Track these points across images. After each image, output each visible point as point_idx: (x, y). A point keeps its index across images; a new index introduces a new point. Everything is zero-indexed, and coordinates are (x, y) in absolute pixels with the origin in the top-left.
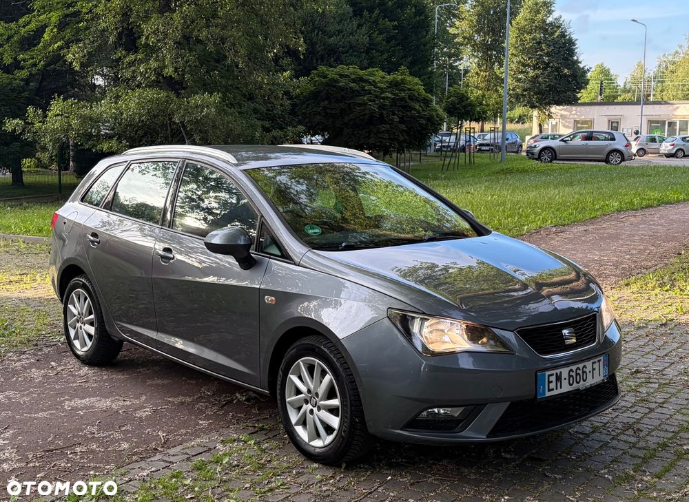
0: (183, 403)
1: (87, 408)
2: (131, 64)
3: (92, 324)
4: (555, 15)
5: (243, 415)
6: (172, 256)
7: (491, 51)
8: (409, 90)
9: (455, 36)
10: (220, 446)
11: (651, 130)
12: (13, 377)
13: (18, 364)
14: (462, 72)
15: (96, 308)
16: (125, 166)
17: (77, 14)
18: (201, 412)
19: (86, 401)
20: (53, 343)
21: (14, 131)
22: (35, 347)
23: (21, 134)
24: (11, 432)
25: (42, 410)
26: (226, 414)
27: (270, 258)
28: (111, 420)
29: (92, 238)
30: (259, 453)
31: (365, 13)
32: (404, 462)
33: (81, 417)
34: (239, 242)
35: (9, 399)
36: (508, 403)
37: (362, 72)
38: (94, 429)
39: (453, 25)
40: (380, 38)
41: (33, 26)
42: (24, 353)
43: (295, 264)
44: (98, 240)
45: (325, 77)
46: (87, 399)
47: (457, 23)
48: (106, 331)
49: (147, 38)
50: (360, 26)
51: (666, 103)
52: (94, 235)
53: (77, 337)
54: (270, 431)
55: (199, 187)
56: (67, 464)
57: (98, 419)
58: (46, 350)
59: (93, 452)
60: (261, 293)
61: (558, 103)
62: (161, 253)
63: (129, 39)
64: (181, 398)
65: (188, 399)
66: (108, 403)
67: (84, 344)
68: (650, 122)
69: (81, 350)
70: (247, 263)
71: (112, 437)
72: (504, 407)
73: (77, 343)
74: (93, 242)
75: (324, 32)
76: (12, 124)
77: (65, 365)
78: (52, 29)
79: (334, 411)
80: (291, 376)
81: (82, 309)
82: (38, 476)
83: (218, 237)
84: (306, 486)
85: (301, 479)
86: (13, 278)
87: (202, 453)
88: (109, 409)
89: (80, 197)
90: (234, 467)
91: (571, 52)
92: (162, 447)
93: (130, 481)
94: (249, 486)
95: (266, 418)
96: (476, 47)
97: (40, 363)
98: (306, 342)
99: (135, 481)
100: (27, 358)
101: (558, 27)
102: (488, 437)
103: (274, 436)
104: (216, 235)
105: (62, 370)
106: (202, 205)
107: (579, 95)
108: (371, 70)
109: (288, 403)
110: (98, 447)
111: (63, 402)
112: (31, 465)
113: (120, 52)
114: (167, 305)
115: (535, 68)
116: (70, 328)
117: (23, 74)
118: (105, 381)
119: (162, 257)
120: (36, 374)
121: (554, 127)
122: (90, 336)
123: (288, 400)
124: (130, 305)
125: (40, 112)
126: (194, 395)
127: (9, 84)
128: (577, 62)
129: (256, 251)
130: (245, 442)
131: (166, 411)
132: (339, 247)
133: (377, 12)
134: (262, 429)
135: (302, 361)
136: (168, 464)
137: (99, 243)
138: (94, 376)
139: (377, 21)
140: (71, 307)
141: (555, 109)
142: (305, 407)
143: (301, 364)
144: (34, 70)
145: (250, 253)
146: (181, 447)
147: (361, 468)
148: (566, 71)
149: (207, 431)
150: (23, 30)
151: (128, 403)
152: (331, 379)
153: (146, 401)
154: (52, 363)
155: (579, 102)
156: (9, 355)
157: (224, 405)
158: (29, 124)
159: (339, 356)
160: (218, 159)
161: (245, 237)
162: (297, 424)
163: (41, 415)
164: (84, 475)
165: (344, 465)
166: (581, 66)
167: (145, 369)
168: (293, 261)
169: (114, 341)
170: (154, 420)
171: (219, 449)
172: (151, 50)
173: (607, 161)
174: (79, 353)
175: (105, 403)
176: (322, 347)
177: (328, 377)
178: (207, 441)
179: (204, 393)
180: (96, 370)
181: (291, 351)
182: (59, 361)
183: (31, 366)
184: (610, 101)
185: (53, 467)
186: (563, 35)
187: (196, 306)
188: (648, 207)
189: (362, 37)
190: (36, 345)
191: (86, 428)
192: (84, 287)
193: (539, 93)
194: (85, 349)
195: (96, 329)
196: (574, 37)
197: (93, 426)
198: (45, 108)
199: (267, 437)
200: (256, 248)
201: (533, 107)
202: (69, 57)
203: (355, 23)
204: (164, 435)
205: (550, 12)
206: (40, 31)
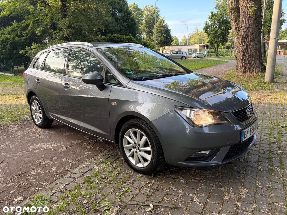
0: (78, 144)
1: (39, 148)
2: (55, 34)
3: (41, 113)
4: (165, 23)
5: (102, 148)
6: (68, 86)
7: (150, 33)
8: (133, 40)
9: (140, 29)
10: (95, 166)
11: (189, 52)
12: (10, 135)
13: (14, 129)
14: (143, 38)
15: (41, 107)
16: (48, 53)
17: (38, 20)
18: (86, 148)
19: (38, 145)
20: (29, 120)
21: (22, 53)
22: (22, 122)
23: (24, 54)
24: (4, 164)
25: (20, 151)
26: (95, 148)
27: (112, 85)
28: (48, 154)
29: (37, 81)
30: (113, 169)
31: (119, 21)
32: (177, 170)
33: (36, 153)
34: (97, 79)
35: (6, 146)
36: (231, 146)
37: (120, 36)
38: (40, 160)
39: (140, 26)
40: (123, 28)
41: (25, 24)
42: (17, 124)
43: (124, 87)
44: (39, 81)
45: (110, 37)
46: (39, 144)
47: (141, 26)
48: (46, 116)
49: (59, 26)
50: (117, 25)
51: (193, 45)
52: (38, 80)
53: (36, 118)
54: (115, 156)
55: (77, 61)
56: (26, 183)
57: (43, 154)
58: (26, 123)
59: (38, 174)
60: (110, 100)
61: (167, 46)
62: (64, 85)
63: (54, 27)
64: (77, 141)
65: (80, 142)
66: (48, 146)
67: (38, 121)
68: (188, 50)
69: (38, 123)
70: (102, 88)
71: (48, 164)
72: (228, 148)
73: (36, 120)
74: (38, 82)
75: (108, 26)
76: (21, 52)
77: (32, 129)
78: (31, 25)
79: (148, 152)
80: (126, 136)
81: (36, 108)
82: (11, 193)
83: (88, 77)
84: (139, 189)
85: (136, 185)
86: (19, 96)
87: (88, 171)
88: (48, 148)
89: (32, 66)
90: (104, 178)
91: (169, 33)
92: (70, 168)
93: (55, 193)
94: (113, 191)
95: (112, 149)
96: (146, 32)
97: (22, 128)
98: (132, 122)
99: (58, 193)
100: (18, 127)
101: (166, 26)
102: (222, 162)
103: (117, 159)
104: (87, 76)
105: (30, 131)
106: (79, 67)
107: (171, 44)
108: (122, 35)
109: (125, 147)
110: (41, 170)
111: (29, 146)
112: (9, 185)
113: (52, 30)
114: (69, 105)
115: (160, 37)
116: (33, 115)
117: (24, 38)
118: (47, 135)
119: (65, 87)
120: (20, 133)
121: (166, 52)
122: (40, 118)
123: (124, 146)
124: (56, 105)
125: (29, 48)
126: (82, 140)
127: (20, 41)
128: (171, 35)
129: (105, 82)
130: (106, 163)
131: (71, 148)
132: (142, 79)
133: (122, 21)
134: (112, 155)
135: (131, 130)
136: (73, 179)
137: (40, 82)
138: (43, 133)
139: (122, 23)
140: (32, 107)
141: (166, 47)
142: (133, 150)
143: (131, 132)
144: (27, 37)
145: (103, 84)
146: (78, 168)
147: (160, 175)
148: (168, 37)
149: (89, 158)
150: (22, 25)
151: (56, 145)
152: (146, 139)
153: (63, 144)
154: (27, 128)
155: (172, 45)
156: (11, 125)
157: (94, 144)
158: (27, 52)
159: (150, 128)
160: (85, 45)
161: (100, 76)
162: (129, 157)
163: (19, 154)
164: (33, 190)
165: (153, 174)
166: (172, 36)
167: (62, 129)
168: (123, 86)
169: (49, 119)
170: (66, 153)
171: (95, 168)
172: (60, 30)
173: (181, 59)
174: (37, 124)
175: (46, 146)
176: (141, 124)
177: (144, 138)
178: (90, 163)
179: (86, 138)
180: (44, 130)
181: (125, 125)
182: (29, 127)
183: (19, 130)
184: (178, 45)
185: (19, 186)
186: (167, 28)
187: (79, 104)
188: (199, 69)
189: (118, 27)
190: (22, 121)
191: (37, 159)
192: (36, 99)
193: (162, 43)
194: (39, 122)
195: (42, 115)
196: (170, 29)
197: (40, 158)
198: (31, 46)
199: (115, 160)
200: (105, 81)
201: (161, 47)
202: (36, 32)
203: (116, 24)
204: (71, 161)
205: (164, 23)
206: (28, 25)
